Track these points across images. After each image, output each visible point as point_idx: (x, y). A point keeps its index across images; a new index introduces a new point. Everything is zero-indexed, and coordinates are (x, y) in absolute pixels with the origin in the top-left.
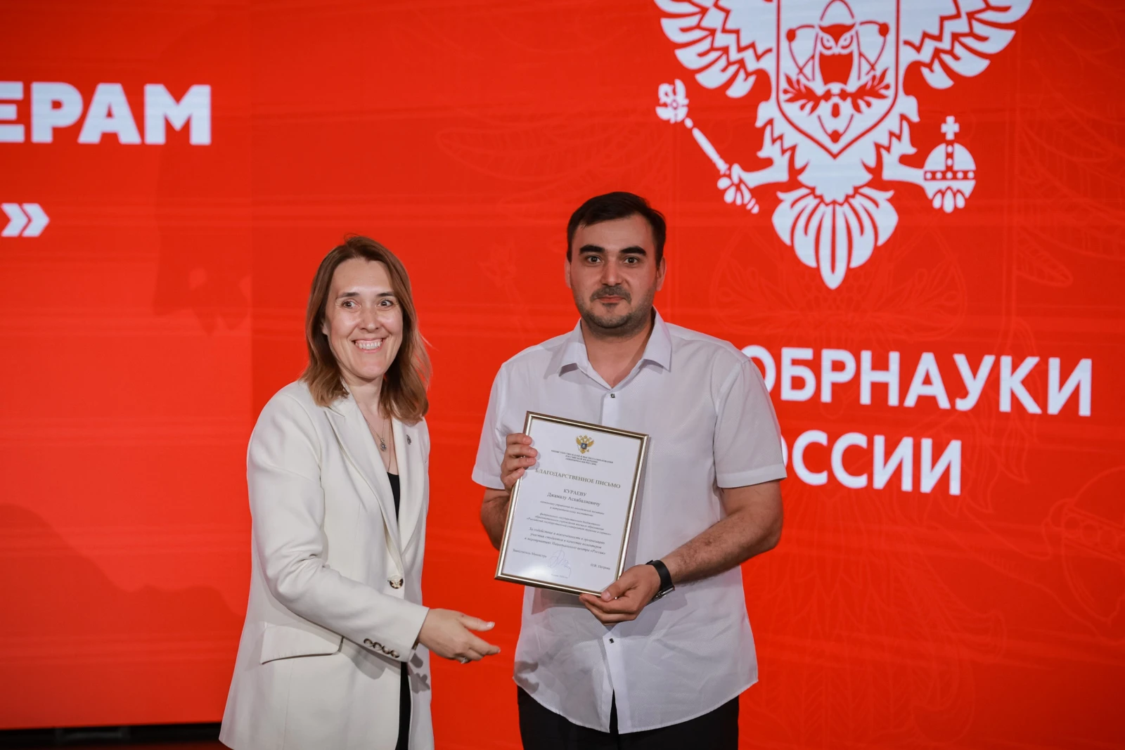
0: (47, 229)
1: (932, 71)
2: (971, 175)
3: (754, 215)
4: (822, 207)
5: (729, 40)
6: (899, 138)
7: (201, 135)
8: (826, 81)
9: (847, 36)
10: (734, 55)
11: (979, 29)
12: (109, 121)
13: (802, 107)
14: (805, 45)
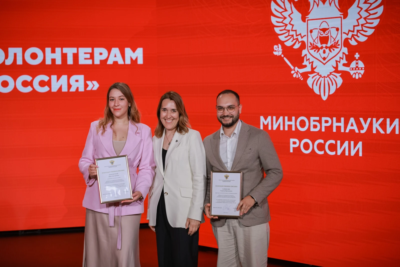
0: (99, 88)
1: (351, 40)
2: (363, 69)
3: (302, 80)
4: (321, 78)
5: (294, 33)
6: (343, 59)
7: (140, 61)
8: (321, 44)
9: (327, 31)
10: (295, 37)
11: (365, 29)
12: (115, 58)
13: (315, 51)
14: (315, 34)
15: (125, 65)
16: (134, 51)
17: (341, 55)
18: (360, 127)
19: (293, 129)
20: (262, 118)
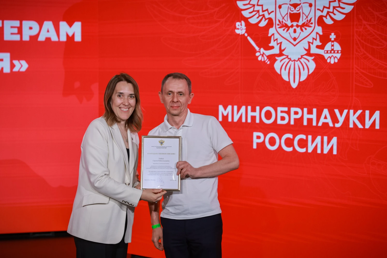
0: (28, 69)
1: (327, 18)
2: (340, 52)
3: (268, 64)
4: (291, 62)
5: (259, 8)
6: (316, 40)
7: (78, 38)
8: (292, 22)
9: (299, 7)
10: (261, 13)
11: (342, 5)
12: (48, 33)
13: (284, 30)
14: (285, 10)
15: (59, 43)
16: (70, 25)
17: (314, 35)
18: (335, 120)
19: (258, 121)
20: (221, 108)
